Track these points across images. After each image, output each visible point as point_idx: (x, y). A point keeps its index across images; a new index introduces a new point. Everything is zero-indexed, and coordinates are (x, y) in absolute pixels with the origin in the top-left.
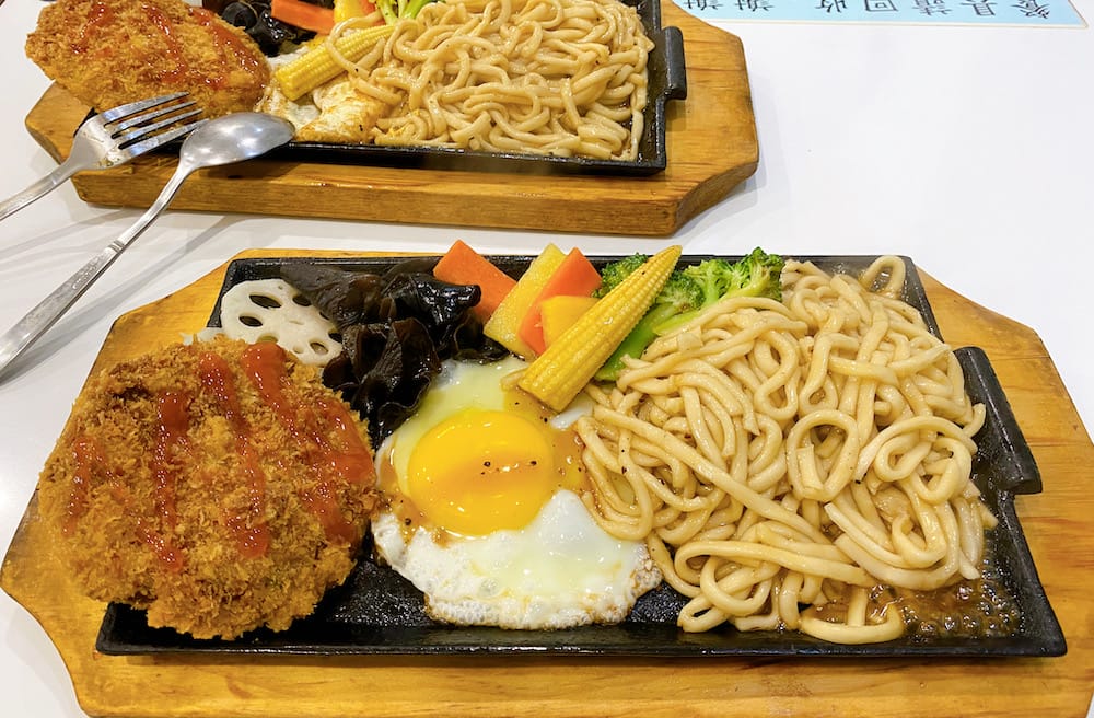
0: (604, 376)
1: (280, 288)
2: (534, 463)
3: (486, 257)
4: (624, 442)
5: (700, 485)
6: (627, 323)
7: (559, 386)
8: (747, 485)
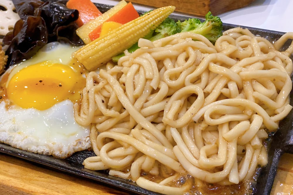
0: (114, 59)
1: (10, 4)
2: (61, 86)
3: (94, 3)
4: (101, 85)
5: (122, 109)
6: (132, 36)
7: (88, 57)
8: (140, 112)
